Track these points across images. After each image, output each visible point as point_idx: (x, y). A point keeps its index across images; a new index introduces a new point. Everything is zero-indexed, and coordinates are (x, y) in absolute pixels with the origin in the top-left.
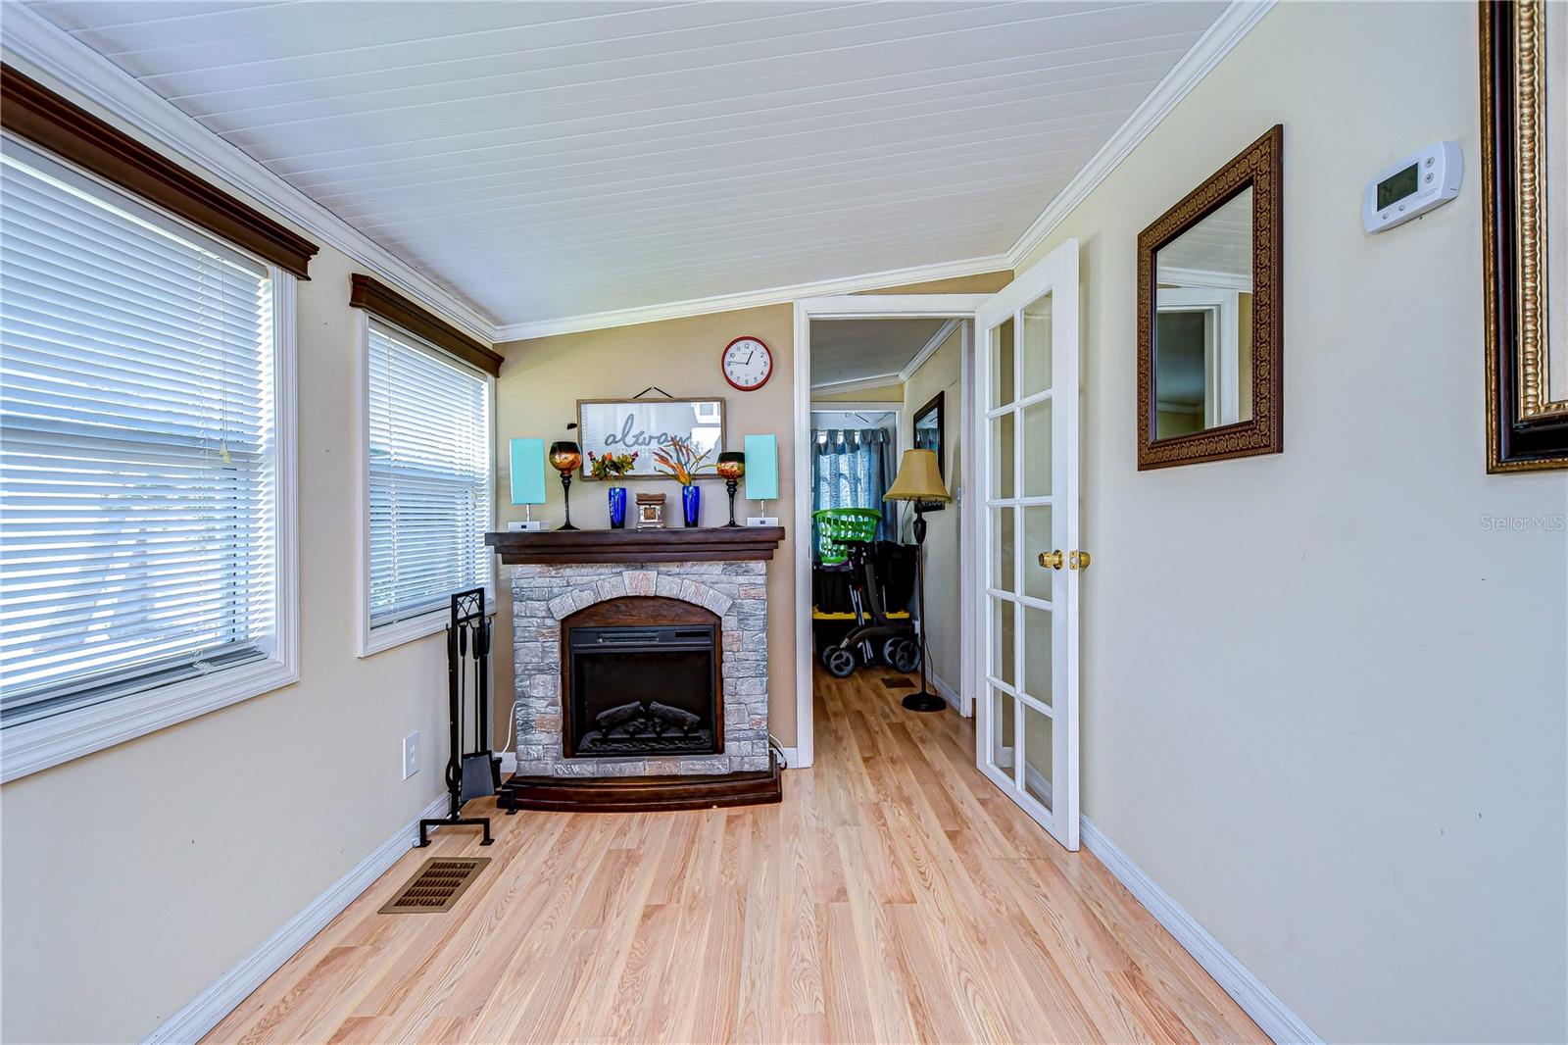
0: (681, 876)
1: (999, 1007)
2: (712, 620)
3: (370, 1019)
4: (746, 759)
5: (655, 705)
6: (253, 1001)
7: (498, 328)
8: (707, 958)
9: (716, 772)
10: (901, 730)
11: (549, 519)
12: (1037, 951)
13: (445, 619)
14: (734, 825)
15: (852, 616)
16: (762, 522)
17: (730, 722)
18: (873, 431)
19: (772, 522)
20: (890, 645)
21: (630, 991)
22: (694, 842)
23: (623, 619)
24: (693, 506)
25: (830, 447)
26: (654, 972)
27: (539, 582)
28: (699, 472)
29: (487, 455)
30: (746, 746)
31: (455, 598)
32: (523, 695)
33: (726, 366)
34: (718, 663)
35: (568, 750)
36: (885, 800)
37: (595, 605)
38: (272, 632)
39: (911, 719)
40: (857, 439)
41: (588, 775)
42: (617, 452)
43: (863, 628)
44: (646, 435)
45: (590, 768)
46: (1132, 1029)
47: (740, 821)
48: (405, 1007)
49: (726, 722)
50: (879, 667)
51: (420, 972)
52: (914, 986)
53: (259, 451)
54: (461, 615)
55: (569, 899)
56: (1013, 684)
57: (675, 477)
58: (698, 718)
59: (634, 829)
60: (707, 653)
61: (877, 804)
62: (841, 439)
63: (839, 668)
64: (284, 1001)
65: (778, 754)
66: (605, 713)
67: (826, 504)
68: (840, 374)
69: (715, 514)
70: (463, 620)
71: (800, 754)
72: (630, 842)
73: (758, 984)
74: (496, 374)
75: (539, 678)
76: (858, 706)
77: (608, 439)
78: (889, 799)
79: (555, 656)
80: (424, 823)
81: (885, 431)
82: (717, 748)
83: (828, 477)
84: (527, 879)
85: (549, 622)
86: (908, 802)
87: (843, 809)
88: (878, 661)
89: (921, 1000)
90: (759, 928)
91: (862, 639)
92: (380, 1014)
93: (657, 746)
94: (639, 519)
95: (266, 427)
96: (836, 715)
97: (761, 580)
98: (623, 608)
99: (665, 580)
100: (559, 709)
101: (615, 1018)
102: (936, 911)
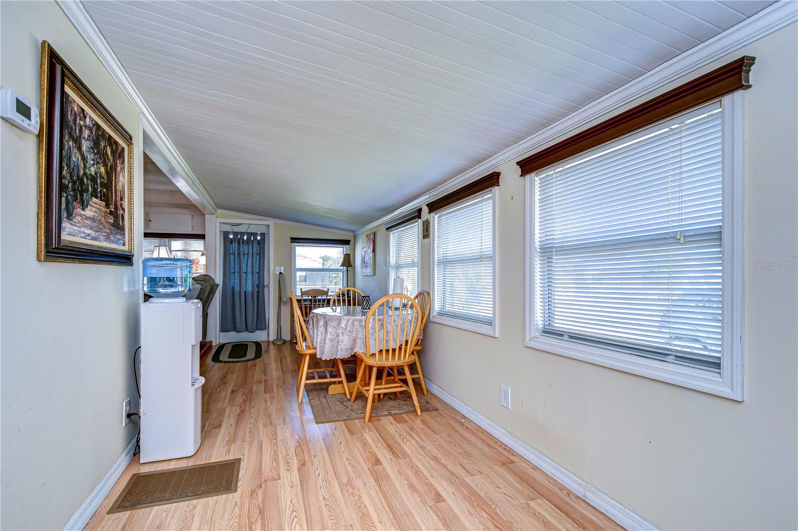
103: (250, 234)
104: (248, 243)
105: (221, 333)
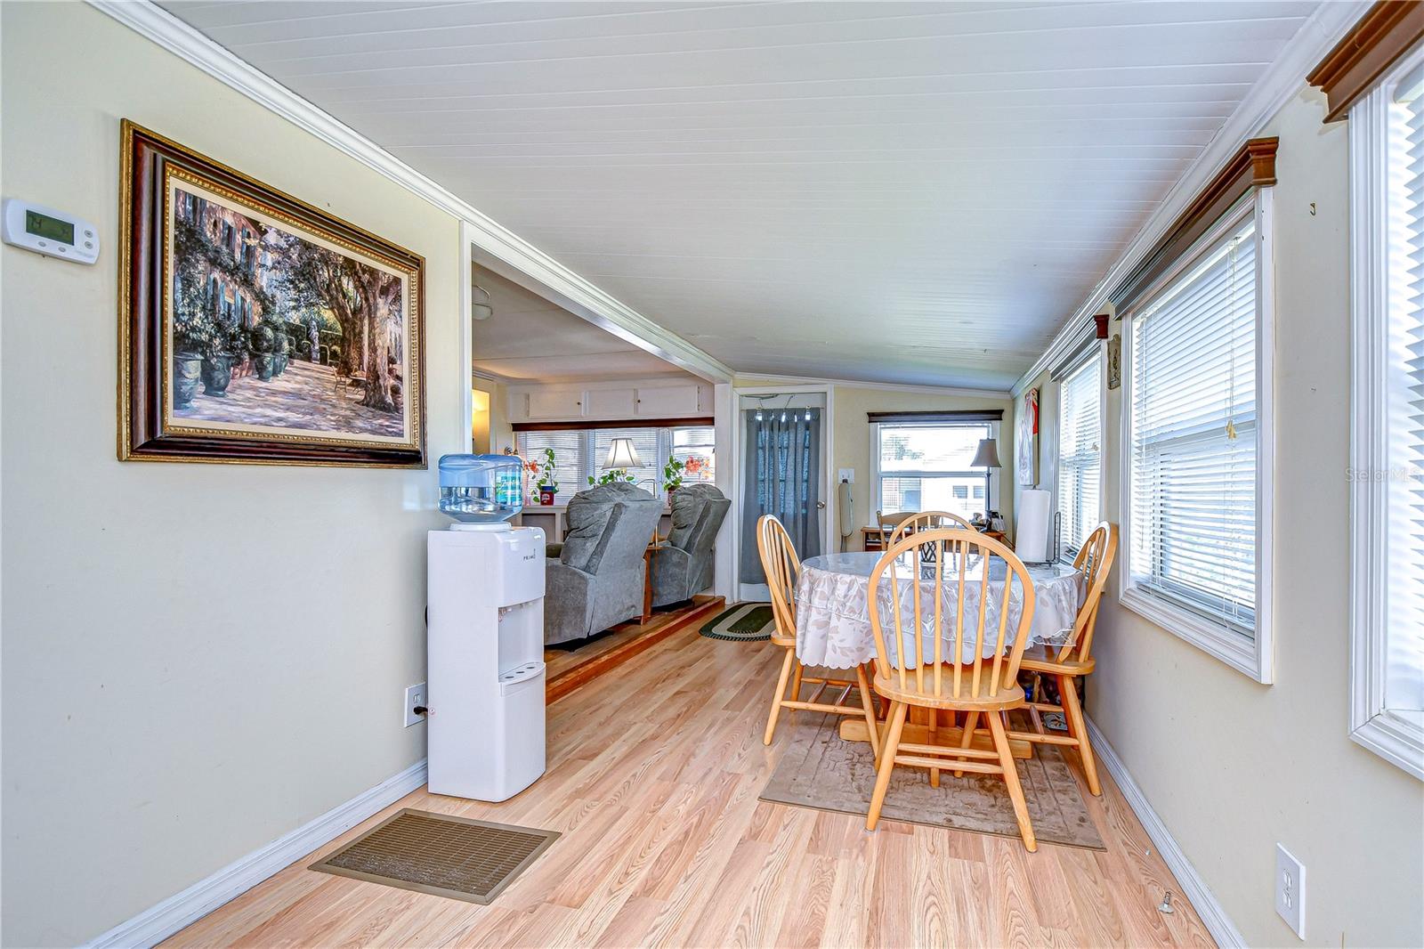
103: (792, 412)
104: (787, 429)
105: (742, 585)
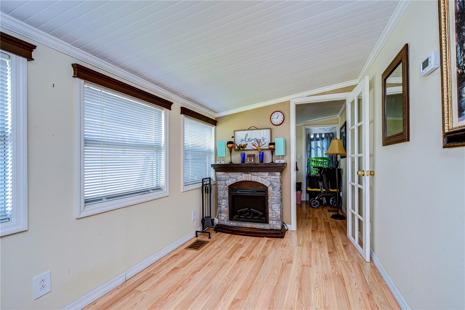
0: (251, 251)
1: (323, 294)
2: (265, 188)
3: (179, 268)
4: (274, 226)
5: (252, 209)
6: (160, 261)
7: (216, 114)
8: (251, 270)
9: (266, 228)
10: (327, 224)
11: (227, 161)
12: (342, 284)
13: (200, 185)
14: (269, 242)
15: (320, 190)
16: (280, 162)
17: (270, 215)
18: (328, 133)
19: (282, 161)
20: (332, 199)
21: (232, 273)
22: (257, 244)
23: (243, 186)
24: (262, 157)
25: (315, 139)
26: (238, 270)
27: (223, 176)
28: (264, 148)
29: (213, 145)
30: (274, 222)
31: (203, 179)
32: (220, 204)
33: (271, 119)
34: (267, 199)
35: (230, 219)
36: (314, 242)
37: (236, 183)
38: (164, 185)
39: (332, 221)
40: (323, 136)
41: (234, 226)
42: (243, 143)
43: (323, 193)
44: (251, 139)
45: (235, 224)
46: (361, 306)
47: (270, 241)
48: (186, 267)
49: (269, 215)
50: (328, 206)
51: (190, 261)
52: (302, 285)
53: (162, 147)
54: (205, 183)
55: (224, 252)
56: (355, 211)
57: (257, 150)
58: (263, 214)
59: (244, 240)
60: (265, 197)
61: (311, 242)
62: (318, 136)
63: (314, 205)
64: (165, 262)
65: (286, 226)
66: (239, 211)
67: (313, 156)
68: (316, 117)
69: (268, 159)
70: (205, 185)
71: (292, 226)
72: (241, 243)
73: (261, 277)
74: (216, 125)
75: (223, 200)
76: (317, 216)
77: (241, 140)
78: (315, 241)
79: (227, 195)
80: (197, 232)
81: (333, 133)
82: (267, 222)
83: (314, 148)
84: (216, 247)
85: (226, 186)
86: (320, 243)
87: (300, 242)
88: (328, 204)
89: (302, 289)
90: (266, 266)
91: (322, 197)
92: (181, 267)
93: (252, 220)
94: (248, 161)
95: (163, 142)
96: (309, 218)
97: (278, 177)
98: (243, 183)
99: (253, 177)
100: (228, 208)
101: (227, 277)
102: (316, 270)
